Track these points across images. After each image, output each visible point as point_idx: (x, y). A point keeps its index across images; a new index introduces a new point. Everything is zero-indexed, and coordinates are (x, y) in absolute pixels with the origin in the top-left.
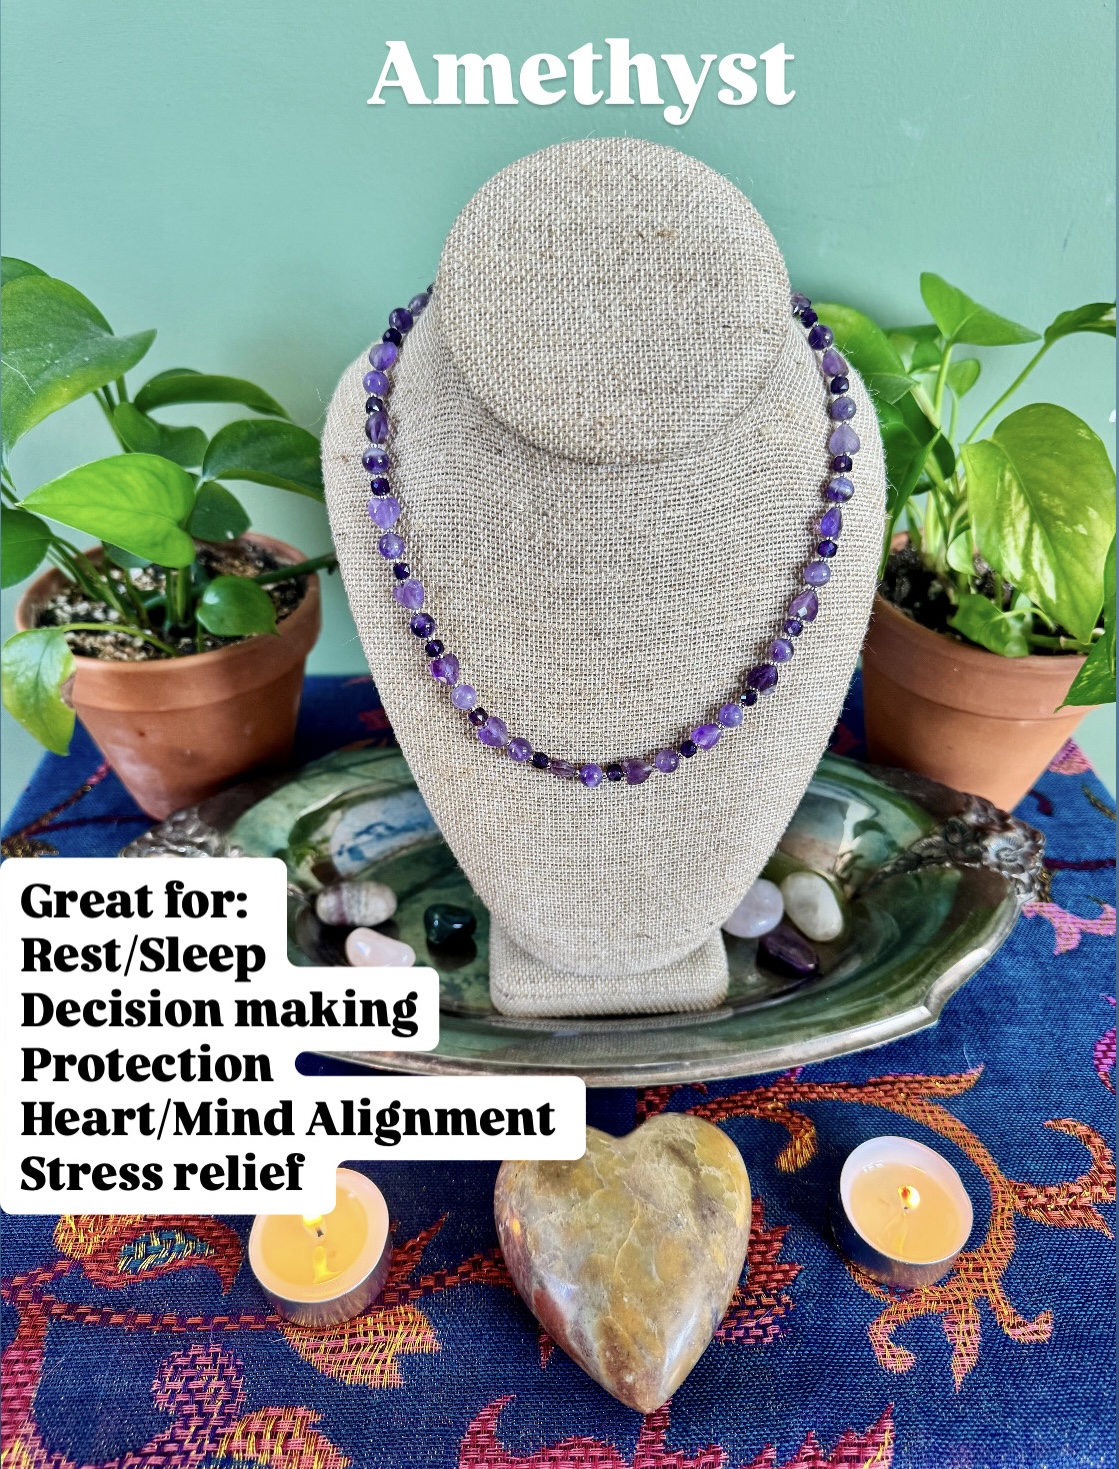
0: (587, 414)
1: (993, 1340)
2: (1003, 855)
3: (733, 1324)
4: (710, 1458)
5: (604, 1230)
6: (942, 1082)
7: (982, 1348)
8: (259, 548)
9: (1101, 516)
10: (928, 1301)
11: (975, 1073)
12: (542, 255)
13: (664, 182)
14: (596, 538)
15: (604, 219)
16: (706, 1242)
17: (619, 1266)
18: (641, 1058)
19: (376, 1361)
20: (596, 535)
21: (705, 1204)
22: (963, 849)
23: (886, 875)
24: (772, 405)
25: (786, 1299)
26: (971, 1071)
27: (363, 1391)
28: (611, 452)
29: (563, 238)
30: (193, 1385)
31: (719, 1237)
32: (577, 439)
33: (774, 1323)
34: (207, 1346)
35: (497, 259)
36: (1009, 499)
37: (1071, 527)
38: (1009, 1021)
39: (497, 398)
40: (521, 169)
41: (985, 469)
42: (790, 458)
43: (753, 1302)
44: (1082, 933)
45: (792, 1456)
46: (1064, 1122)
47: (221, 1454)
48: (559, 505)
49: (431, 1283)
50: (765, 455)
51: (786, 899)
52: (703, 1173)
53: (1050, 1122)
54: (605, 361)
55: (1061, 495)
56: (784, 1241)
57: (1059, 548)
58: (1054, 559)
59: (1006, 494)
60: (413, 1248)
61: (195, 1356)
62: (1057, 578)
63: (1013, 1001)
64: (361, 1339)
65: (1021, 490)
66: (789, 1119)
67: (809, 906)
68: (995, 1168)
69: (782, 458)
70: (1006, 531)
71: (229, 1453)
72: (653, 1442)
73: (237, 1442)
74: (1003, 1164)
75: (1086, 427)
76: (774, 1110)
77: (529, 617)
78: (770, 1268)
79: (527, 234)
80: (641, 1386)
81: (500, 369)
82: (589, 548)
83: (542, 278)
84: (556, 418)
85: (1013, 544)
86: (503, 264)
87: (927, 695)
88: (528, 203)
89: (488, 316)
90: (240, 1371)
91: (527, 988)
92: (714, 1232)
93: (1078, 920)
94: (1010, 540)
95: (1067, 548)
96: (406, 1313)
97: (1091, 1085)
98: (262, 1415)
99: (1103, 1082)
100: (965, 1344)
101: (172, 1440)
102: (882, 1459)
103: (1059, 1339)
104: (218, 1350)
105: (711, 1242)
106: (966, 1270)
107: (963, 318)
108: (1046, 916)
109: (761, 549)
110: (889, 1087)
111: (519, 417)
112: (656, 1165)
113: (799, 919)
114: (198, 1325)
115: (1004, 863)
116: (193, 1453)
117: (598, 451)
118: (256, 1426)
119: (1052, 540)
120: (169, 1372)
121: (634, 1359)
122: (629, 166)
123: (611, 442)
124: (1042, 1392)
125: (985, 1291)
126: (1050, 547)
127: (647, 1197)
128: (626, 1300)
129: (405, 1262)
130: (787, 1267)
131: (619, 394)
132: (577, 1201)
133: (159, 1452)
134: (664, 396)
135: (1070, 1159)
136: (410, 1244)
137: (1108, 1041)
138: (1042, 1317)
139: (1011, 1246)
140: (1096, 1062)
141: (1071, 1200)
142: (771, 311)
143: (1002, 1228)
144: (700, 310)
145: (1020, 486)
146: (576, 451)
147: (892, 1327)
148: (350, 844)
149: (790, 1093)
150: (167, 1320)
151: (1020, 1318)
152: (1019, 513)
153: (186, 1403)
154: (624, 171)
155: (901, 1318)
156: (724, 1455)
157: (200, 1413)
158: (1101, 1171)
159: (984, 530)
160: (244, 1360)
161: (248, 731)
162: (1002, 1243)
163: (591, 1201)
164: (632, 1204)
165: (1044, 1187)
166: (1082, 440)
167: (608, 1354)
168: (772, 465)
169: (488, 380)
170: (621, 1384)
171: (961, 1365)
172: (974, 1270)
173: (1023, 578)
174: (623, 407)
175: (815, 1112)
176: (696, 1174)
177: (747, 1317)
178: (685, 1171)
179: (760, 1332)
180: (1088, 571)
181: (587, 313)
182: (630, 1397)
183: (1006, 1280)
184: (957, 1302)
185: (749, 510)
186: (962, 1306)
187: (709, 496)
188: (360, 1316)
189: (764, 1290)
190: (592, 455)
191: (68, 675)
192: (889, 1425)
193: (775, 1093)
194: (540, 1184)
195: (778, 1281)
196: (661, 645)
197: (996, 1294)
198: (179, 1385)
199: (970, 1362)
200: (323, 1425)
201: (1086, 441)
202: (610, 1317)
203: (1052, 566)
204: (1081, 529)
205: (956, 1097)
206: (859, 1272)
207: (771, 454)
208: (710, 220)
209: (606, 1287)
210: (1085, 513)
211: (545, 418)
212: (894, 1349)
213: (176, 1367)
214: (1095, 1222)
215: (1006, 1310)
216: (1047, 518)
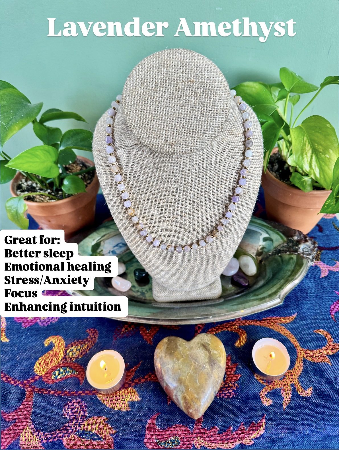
0: (169, 141)
1: (295, 396)
2: (304, 250)
3: (221, 392)
4: (214, 430)
5: (183, 370)
6: (284, 319)
7: (292, 398)
8: (81, 161)
9: (334, 153)
10: (277, 385)
11: (294, 316)
12: (153, 90)
13: (191, 64)
14: (173, 175)
15: (172, 77)
16: (212, 373)
17: (188, 380)
18: (196, 316)
19: (123, 404)
21: (212, 361)
22: (293, 248)
23: (270, 255)
24: (226, 132)
25: (236, 384)
26: (293, 315)
27: (119, 412)
28: (176, 152)
29: (160, 84)
30: (73, 411)
32: (166, 149)
33: (233, 392)
34: (77, 400)
35: (140, 92)
36: (305, 146)
37: (324, 155)
38: (305, 300)
39: (141, 137)
40: (146, 62)
41: (298, 137)
42: (232, 147)
43: (227, 386)
44: (329, 271)
45: (237, 429)
46: (320, 330)
47: (82, 430)
48: (162, 166)
49: (137, 381)
50: (224, 147)
51: (240, 264)
52: (212, 352)
53: (316, 331)
54: (173, 124)
55: (321, 145)
56: (236, 368)
57: (321, 161)
58: (319, 165)
59: (304, 144)
60: (132, 371)
61: (73, 403)
62: (320, 171)
63: (307, 293)
64: (118, 397)
65: (309, 143)
66: (239, 331)
67: (246, 265)
68: (299, 345)
69: (230, 147)
70: (304, 156)
71: (84, 429)
72: (199, 426)
73: (86, 427)
74: (301, 343)
75: (329, 123)
76: (235, 328)
77: (156, 197)
78: (232, 376)
79: (149, 83)
80: (194, 413)
81: (142, 128)
82: (172, 178)
83: (154, 98)
84: (159, 142)
85: (306, 160)
86: (141, 94)
87: (282, 201)
88: (148, 73)
89: (138, 111)
90: (86, 407)
91: (163, 294)
92: (215, 370)
93: (328, 266)
94: (305, 159)
95: (323, 162)
96: (131, 390)
97: (328, 319)
98: (92, 419)
99: (332, 318)
100: (287, 397)
101: (69, 426)
102: (262, 430)
103: (314, 395)
104: (80, 401)
105: (214, 372)
106: (288, 375)
107: (293, 84)
108: (319, 265)
109: (224, 174)
110: (268, 321)
111: (148, 142)
112: (198, 351)
113: (244, 269)
114: (74, 394)
115: (305, 252)
116: (74, 430)
118: (90, 422)
119: (318, 158)
120: (67, 407)
121: (192, 406)
122: (179, 59)
123: (176, 148)
124: (308, 411)
125: (294, 382)
126: (318, 161)
127: (196, 360)
128: (189, 390)
129: (130, 375)
130: (237, 375)
131: (178, 134)
132: (176, 362)
133: (65, 430)
134: (192, 134)
135: (321, 342)
136: (131, 370)
137: (334, 305)
138: (309, 389)
139: (302, 368)
140: (331, 312)
141: (320, 354)
142: (224, 104)
143: (299, 363)
144: (202, 106)
145: (309, 141)
146: (166, 152)
147: (266, 392)
148: (112, 250)
149: (239, 323)
150: (66, 392)
151: (303, 389)
152: (309, 150)
153: (72, 416)
154: (178, 61)
155: (269, 390)
156: (218, 429)
157: (76, 418)
158: (329, 345)
159: (297, 156)
160: (87, 403)
161: (80, 218)
162: (299, 367)
163: (180, 362)
164: (191, 362)
165: (312, 350)
166: (328, 127)
167: (185, 404)
168: (227, 150)
169: (139, 131)
170: (188, 412)
171: (285, 404)
172: (291, 375)
173: (310, 171)
174: (179, 138)
175: (248, 330)
176: (210, 353)
177: (225, 390)
178: (207, 352)
179: (229, 394)
180: (329, 169)
181: (168, 109)
182: (191, 415)
183: (300, 378)
184: (285, 385)
185: (220, 164)
186: (287, 386)
187: (207, 161)
188: (118, 391)
189: (230, 382)
190: (171, 153)
191: (26, 210)
192: (264, 420)
193: (235, 323)
194: (166, 356)
195: (234, 379)
196: (195, 203)
197: (297, 382)
198: (69, 411)
199: (288, 402)
200: (109, 421)
201: (329, 128)
202: (185, 394)
203: (318, 167)
204: (327, 156)
205: (288, 324)
206: (257, 376)
207: (226, 146)
208: (205, 75)
209: (184, 386)
210: (329, 151)
211: (156, 143)
212: (267, 399)
213: (69, 406)
214: (326, 361)
215: (299, 387)
216: (317, 152)
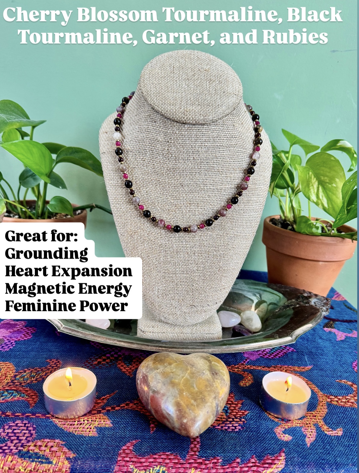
1: (321, 436)
2: (317, 303)
3: (224, 425)
5: (177, 373)
6: (298, 368)
7: (317, 436)
9: (340, 181)
10: (296, 423)
12: (171, 72)
15: (189, 66)
16: (214, 381)
17: (182, 384)
19: (87, 428)
20: (184, 149)
21: (213, 371)
22: (303, 302)
23: (276, 312)
25: (243, 420)
26: (309, 366)
27: (82, 436)
29: (177, 69)
30: (15, 431)
31: (219, 381)
34: (23, 421)
36: (311, 179)
37: (331, 185)
38: (322, 355)
39: (156, 104)
40: (166, 54)
41: (303, 171)
43: (231, 420)
44: (346, 337)
45: (246, 461)
46: (343, 381)
47: (25, 451)
48: (173, 138)
51: (242, 318)
52: (213, 363)
53: (338, 380)
55: (327, 176)
56: (242, 404)
57: (328, 191)
58: (326, 195)
61: (17, 423)
62: (328, 200)
64: (82, 422)
65: (315, 177)
66: (243, 374)
67: (249, 319)
68: (319, 391)
70: (311, 188)
71: (28, 451)
73: (31, 448)
74: (321, 389)
75: (333, 157)
76: (238, 371)
78: (237, 411)
79: (167, 67)
81: (157, 96)
83: (171, 77)
85: (313, 191)
86: (159, 73)
88: (167, 61)
89: (154, 84)
90: (34, 429)
93: (345, 334)
94: (312, 190)
95: (330, 191)
96: (100, 416)
97: (351, 372)
98: (42, 441)
99: (356, 372)
100: (310, 435)
101: (6, 446)
102: (281, 464)
103: (345, 435)
104: (27, 422)
105: (216, 381)
106: (310, 416)
108: (333, 332)
110: (280, 368)
111: (162, 109)
112: (196, 359)
113: (245, 324)
114: (19, 415)
115: (317, 305)
116: (14, 450)
117: (185, 118)
118: (39, 444)
119: (324, 189)
120: (7, 427)
121: (187, 414)
123: (190, 117)
124: (340, 448)
125: (317, 422)
126: (325, 191)
127: (193, 366)
128: (184, 394)
129: (100, 403)
130: (244, 411)
131: (192, 105)
132: (167, 366)
135: (345, 390)
136: (103, 398)
138: (339, 430)
139: (326, 411)
140: (353, 367)
141: (347, 400)
143: (322, 406)
144: (216, 88)
145: (314, 175)
146: (179, 118)
147: (283, 429)
149: (243, 367)
150: (8, 414)
151: (330, 430)
152: (315, 183)
153: (12, 436)
154: (195, 56)
155: (286, 427)
156: (220, 460)
157: (18, 439)
159: (304, 187)
160: (36, 426)
162: (322, 410)
163: (172, 366)
164: (187, 367)
165: (337, 396)
166: (332, 160)
167: (177, 412)
168: (237, 137)
169: (153, 99)
170: (182, 424)
171: (309, 441)
172: (313, 416)
173: (317, 201)
174: (193, 108)
175: (252, 372)
176: (210, 363)
177: (228, 424)
178: (206, 361)
179: (234, 428)
180: (337, 197)
181: (183, 86)
182: (186, 429)
183: (325, 419)
184: (307, 424)
185: (231, 149)
186: (309, 425)
187: (218, 141)
188: (82, 416)
189: (235, 417)
190: (184, 120)
192: (283, 454)
193: (238, 367)
194: (154, 363)
195: (240, 415)
196: (202, 191)
197: (321, 423)
199: (312, 439)
200: (66, 445)
201: (334, 160)
202: (179, 399)
203: (325, 197)
204: (334, 185)
205: (304, 372)
206: (270, 414)
207: (237, 133)
208: (220, 69)
209: (177, 389)
210: (335, 180)
211: (170, 109)
212: (284, 435)
213: (9, 426)
214: (356, 406)
215: (325, 427)
216: (323, 183)
